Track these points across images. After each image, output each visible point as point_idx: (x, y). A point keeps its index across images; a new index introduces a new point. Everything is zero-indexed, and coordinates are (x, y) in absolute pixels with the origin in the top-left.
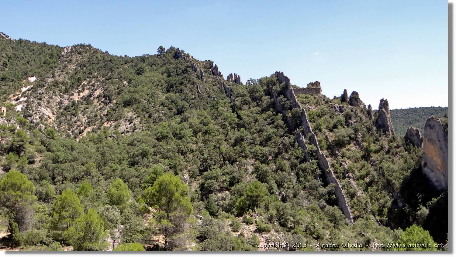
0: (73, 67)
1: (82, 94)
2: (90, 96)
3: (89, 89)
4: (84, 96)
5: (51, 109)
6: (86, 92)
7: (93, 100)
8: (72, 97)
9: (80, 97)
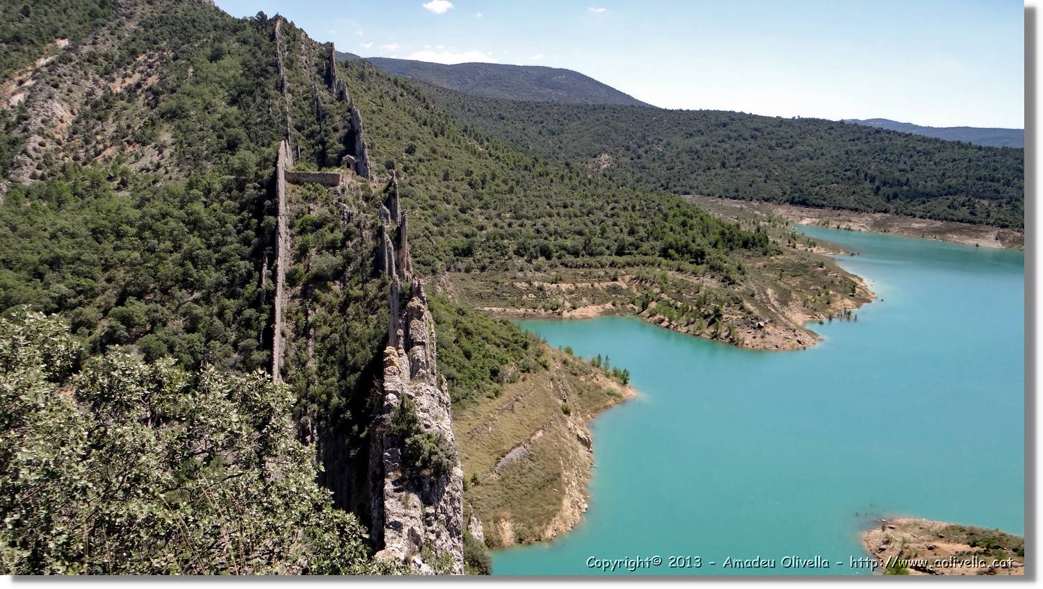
1: (129, 81)
2: (138, 85)
3: (142, 72)
4: (130, 85)
5: (70, 104)
6: (137, 77)
7: (140, 95)
8: (111, 85)
9: (124, 85)
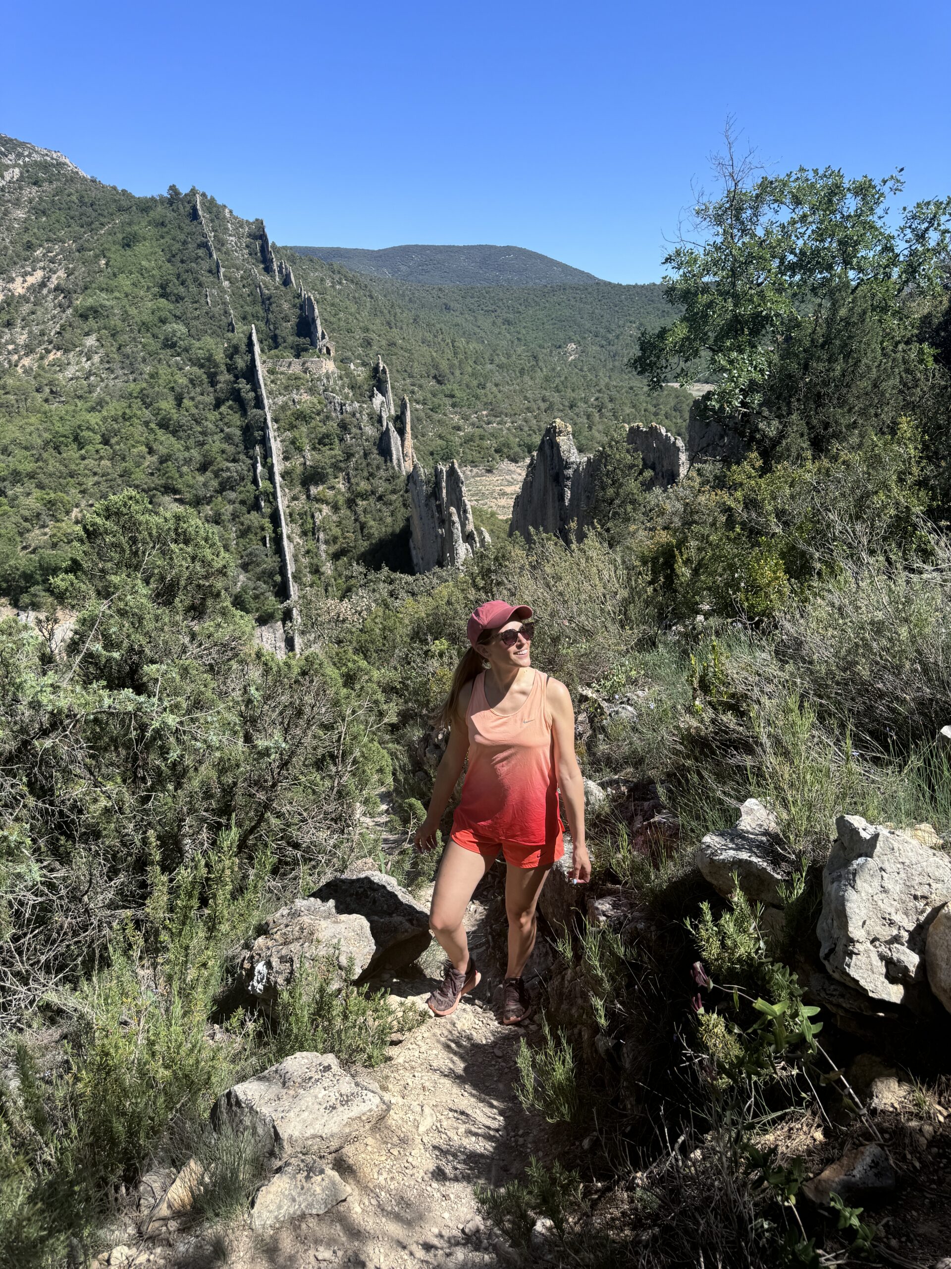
0: (21, 214)
1: (30, 280)
2: (43, 285)
3: (44, 268)
4: (33, 285)
6: (39, 275)
7: (47, 296)
8: (10, 286)
9: (25, 285)
